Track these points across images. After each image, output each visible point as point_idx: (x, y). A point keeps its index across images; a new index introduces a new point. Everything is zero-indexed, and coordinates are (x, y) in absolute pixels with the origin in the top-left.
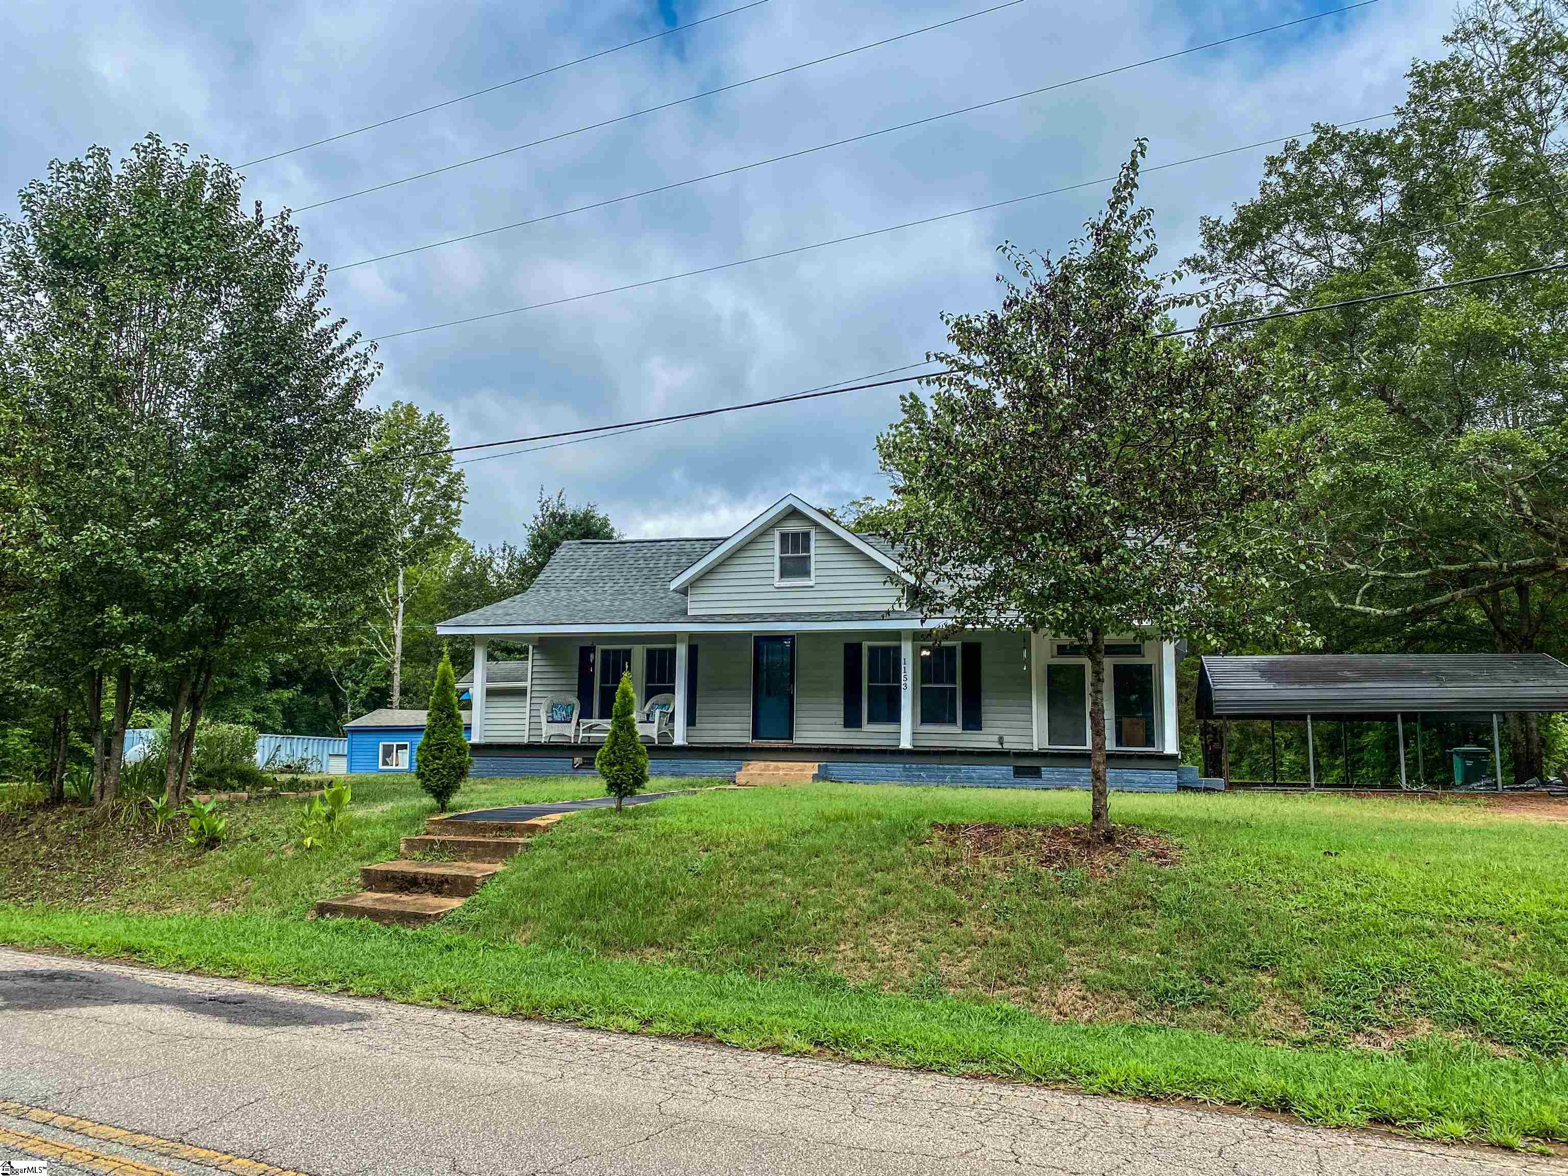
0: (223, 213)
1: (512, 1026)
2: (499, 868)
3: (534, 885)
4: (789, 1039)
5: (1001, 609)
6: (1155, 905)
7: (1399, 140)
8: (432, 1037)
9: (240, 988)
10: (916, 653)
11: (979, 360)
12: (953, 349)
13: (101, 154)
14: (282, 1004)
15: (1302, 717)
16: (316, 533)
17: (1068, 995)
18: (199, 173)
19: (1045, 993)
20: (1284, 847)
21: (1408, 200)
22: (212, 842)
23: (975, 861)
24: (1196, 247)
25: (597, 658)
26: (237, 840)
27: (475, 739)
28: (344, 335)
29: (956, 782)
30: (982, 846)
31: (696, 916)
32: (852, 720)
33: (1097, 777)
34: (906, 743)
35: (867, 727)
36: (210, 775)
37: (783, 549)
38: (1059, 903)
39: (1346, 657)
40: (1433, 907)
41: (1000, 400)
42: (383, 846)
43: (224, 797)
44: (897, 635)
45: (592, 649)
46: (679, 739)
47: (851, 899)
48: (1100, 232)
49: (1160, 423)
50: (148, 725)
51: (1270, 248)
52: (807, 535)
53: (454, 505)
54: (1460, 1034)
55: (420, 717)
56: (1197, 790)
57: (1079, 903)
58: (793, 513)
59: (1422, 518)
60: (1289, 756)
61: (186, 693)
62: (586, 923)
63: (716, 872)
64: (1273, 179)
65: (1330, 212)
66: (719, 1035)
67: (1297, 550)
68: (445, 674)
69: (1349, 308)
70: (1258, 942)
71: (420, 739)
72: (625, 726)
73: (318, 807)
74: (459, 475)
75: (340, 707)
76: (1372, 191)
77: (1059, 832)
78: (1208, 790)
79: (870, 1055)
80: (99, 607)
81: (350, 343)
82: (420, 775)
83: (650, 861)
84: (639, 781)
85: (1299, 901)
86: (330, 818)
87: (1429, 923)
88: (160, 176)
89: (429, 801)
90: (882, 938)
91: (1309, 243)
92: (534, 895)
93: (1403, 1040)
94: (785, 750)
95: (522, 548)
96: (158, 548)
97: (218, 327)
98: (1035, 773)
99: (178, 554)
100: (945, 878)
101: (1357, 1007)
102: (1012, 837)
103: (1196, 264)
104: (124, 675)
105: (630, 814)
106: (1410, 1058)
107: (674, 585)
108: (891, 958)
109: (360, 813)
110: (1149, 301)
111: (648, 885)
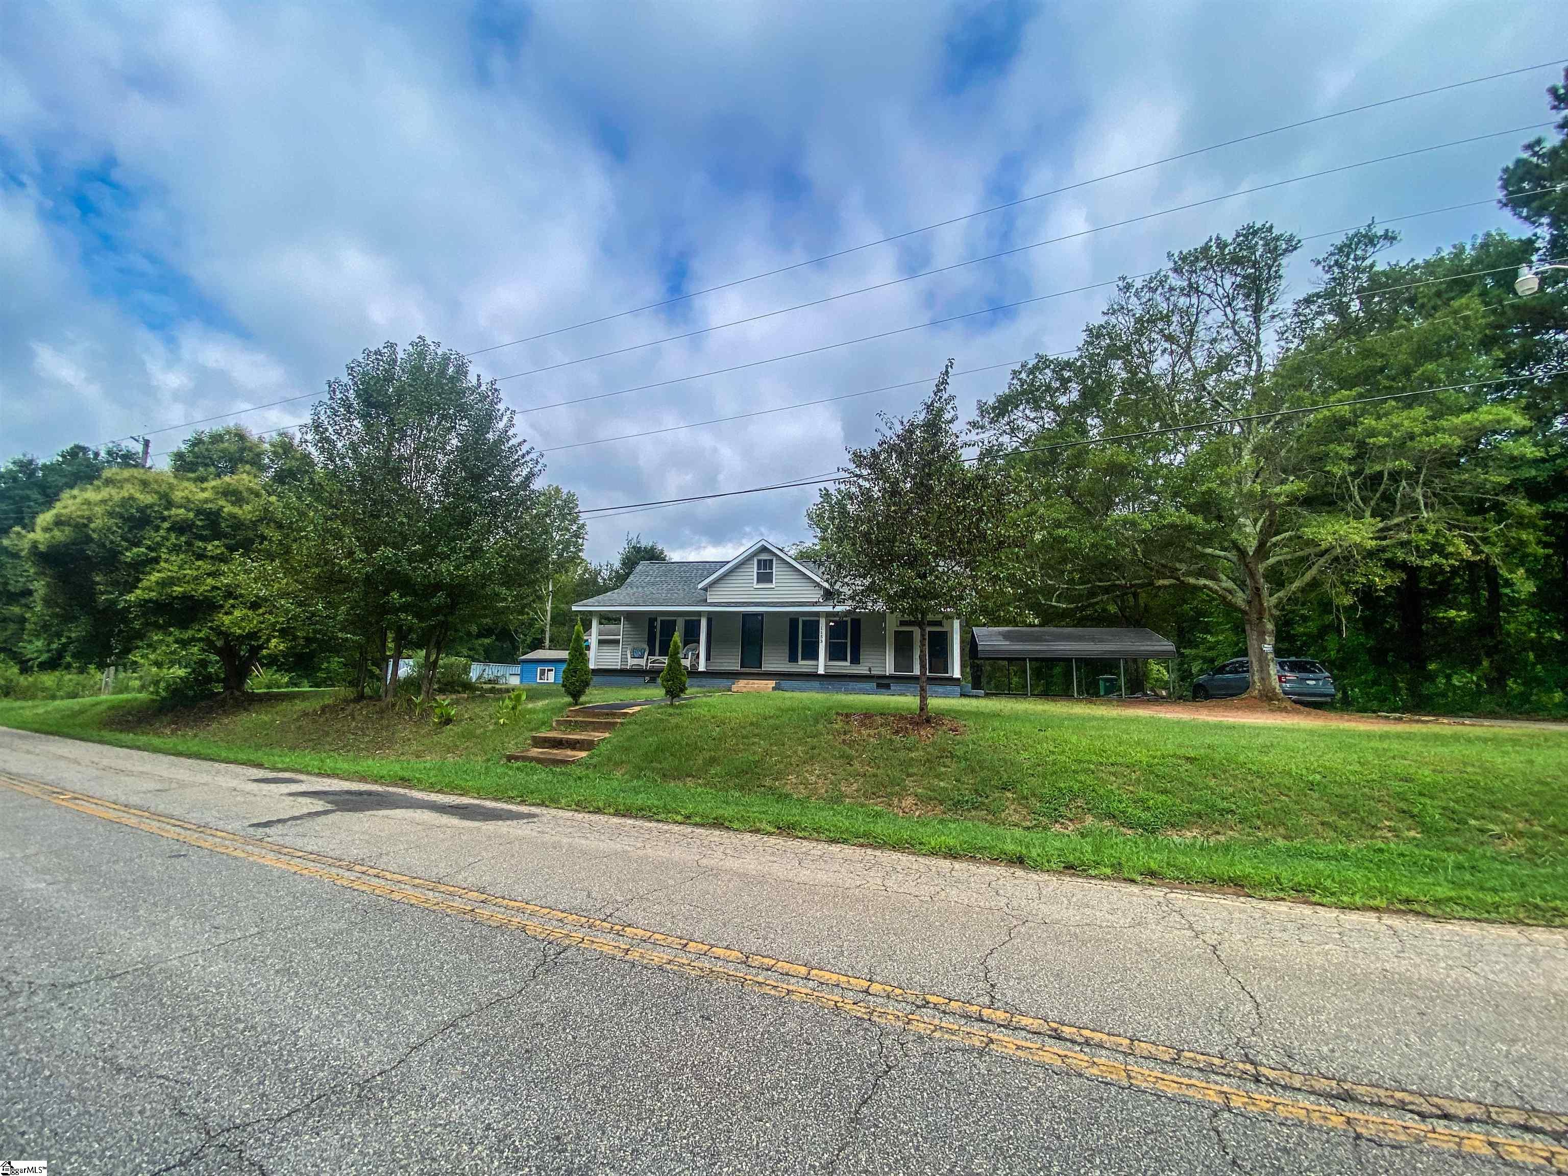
0: (459, 380)
1: (616, 820)
2: (607, 735)
3: (626, 744)
4: (764, 826)
5: (875, 602)
6: (952, 757)
7: (1079, 364)
8: (573, 827)
9: (466, 800)
10: (827, 624)
11: (865, 472)
12: (852, 466)
13: (392, 346)
14: (489, 809)
15: (1025, 659)
16: (508, 555)
17: (909, 801)
18: (446, 359)
19: (896, 801)
20: (1018, 726)
21: (1083, 395)
22: (448, 721)
23: (859, 732)
24: (974, 416)
25: (658, 624)
26: (461, 720)
27: (592, 666)
28: (524, 449)
29: (848, 692)
30: (863, 724)
31: (713, 761)
32: (793, 658)
33: (923, 689)
34: (821, 671)
35: (801, 662)
36: (446, 685)
37: (759, 568)
38: (902, 754)
39: (1045, 629)
40: (1094, 758)
41: (876, 493)
42: (544, 723)
43: (454, 697)
44: (817, 614)
45: (656, 620)
46: (702, 668)
47: (795, 752)
48: (929, 407)
49: (958, 507)
50: (409, 657)
51: (1013, 417)
52: (771, 561)
53: (580, 541)
54: (1107, 823)
55: (564, 654)
56: (969, 696)
57: (913, 755)
58: (764, 549)
59: (1086, 558)
60: (1015, 680)
61: (434, 640)
62: (654, 764)
63: (722, 738)
64: (1015, 382)
65: (1043, 399)
66: (727, 824)
67: (1026, 573)
68: (579, 632)
69: (1052, 451)
70: (1005, 776)
71: (564, 667)
72: (675, 660)
73: (507, 701)
74: (583, 525)
75: (516, 648)
76: (1065, 389)
77: (902, 718)
78: (977, 697)
79: (807, 834)
80: (386, 593)
81: (528, 453)
82: (564, 686)
83: (689, 732)
84: (683, 690)
85: (1025, 755)
86: (514, 708)
87: (1092, 766)
88: (425, 359)
89: (568, 699)
90: (811, 773)
91: (1032, 415)
92: (627, 750)
93: (1079, 826)
94: (758, 674)
95: (617, 565)
96: (421, 561)
97: (455, 442)
98: (887, 687)
99: (431, 566)
100: (844, 741)
101: (1055, 810)
102: (879, 720)
103: (974, 425)
104: (399, 631)
105: (677, 707)
106: (1083, 836)
107: (700, 586)
108: (816, 783)
109: (530, 706)
110: (953, 444)
111: (687, 744)
